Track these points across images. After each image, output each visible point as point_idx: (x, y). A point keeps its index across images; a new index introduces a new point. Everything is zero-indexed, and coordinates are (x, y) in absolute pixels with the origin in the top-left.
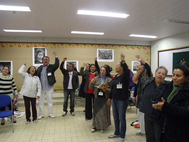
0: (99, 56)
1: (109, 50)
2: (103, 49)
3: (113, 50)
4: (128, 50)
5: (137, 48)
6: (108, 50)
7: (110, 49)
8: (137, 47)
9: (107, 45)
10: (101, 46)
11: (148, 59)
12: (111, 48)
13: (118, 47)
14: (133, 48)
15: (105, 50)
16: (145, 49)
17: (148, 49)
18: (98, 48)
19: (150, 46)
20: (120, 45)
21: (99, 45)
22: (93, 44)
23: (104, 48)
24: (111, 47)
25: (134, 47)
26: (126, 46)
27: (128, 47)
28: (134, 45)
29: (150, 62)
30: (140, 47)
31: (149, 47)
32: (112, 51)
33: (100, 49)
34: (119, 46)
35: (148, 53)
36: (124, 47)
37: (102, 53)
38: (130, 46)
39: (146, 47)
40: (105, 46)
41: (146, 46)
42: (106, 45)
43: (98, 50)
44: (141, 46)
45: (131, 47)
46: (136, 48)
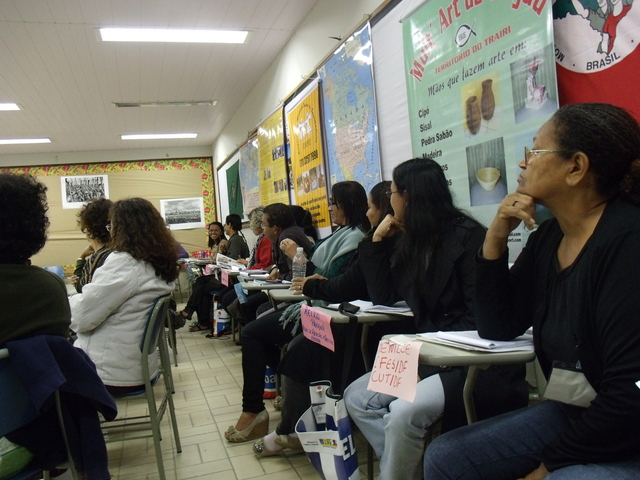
0: (68, 194)
1: (94, 176)
2: (78, 177)
3: (105, 177)
4: (147, 172)
5: (174, 165)
6: (90, 177)
7: (97, 174)
8: (171, 162)
9: (88, 164)
10: (72, 169)
11: (206, 191)
12: (100, 173)
13: (118, 167)
14: (162, 167)
15: (82, 177)
16: (197, 166)
17: (205, 166)
18: (63, 175)
19: (211, 158)
20: (123, 163)
21: (66, 166)
22: (50, 166)
23: (81, 174)
24: (99, 168)
25: (164, 163)
26: (141, 162)
27: (146, 164)
28: (164, 160)
29: (212, 200)
30: (181, 162)
31: (209, 161)
32: (102, 179)
33: (69, 178)
34: (121, 166)
35: (204, 177)
36: (136, 166)
37: (77, 186)
38: (153, 163)
39: (199, 162)
40: (83, 168)
41: (200, 158)
42: (85, 165)
43: (63, 179)
44: (182, 159)
45: (156, 166)
46: (170, 168)
